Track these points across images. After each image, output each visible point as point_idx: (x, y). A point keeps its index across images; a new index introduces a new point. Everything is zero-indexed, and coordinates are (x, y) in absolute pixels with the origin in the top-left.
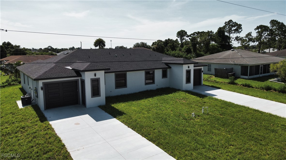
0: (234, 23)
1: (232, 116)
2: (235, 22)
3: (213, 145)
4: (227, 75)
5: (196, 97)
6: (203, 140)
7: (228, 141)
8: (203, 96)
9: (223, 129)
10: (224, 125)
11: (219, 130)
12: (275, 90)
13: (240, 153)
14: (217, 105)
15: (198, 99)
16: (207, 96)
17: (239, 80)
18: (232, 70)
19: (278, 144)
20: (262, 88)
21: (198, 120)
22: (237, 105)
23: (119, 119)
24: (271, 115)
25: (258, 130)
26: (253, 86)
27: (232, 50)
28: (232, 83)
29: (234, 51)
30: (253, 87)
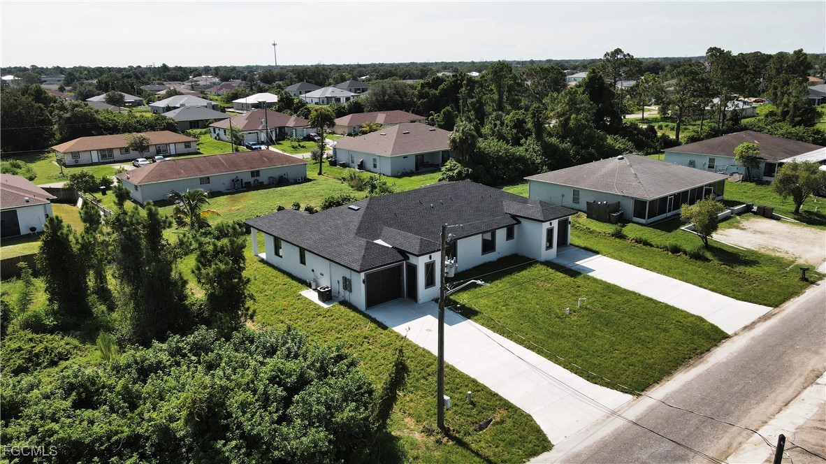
0: (624, 56)
1: (618, 310)
2: (628, 54)
3: (597, 351)
4: (610, 217)
5: (564, 275)
6: (585, 345)
7: (612, 344)
8: (574, 273)
9: (606, 330)
10: (607, 325)
11: (602, 331)
12: (685, 253)
13: (625, 358)
14: (596, 291)
15: (568, 279)
16: (580, 274)
17: (630, 226)
18: (617, 207)
19: (666, 346)
20: (666, 248)
21: (576, 318)
22: (625, 290)
23: (476, 321)
24: (667, 306)
25: (647, 330)
26: (653, 243)
27: (619, 159)
28: (619, 235)
29: (623, 161)
30: (651, 246)
